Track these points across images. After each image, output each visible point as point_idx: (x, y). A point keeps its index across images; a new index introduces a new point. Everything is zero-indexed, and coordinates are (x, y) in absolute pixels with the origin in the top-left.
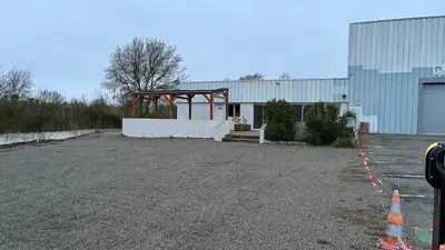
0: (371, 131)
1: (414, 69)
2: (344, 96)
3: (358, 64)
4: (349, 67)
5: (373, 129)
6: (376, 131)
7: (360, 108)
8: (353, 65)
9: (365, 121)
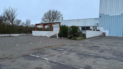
0: (106, 35)
1: (121, 14)
2: (98, 24)
3: (102, 13)
4: (100, 14)
5: (107, 35)
6: (108, 35)
7: (103, 28)
8: (101, 13)
9: (105, 32)
